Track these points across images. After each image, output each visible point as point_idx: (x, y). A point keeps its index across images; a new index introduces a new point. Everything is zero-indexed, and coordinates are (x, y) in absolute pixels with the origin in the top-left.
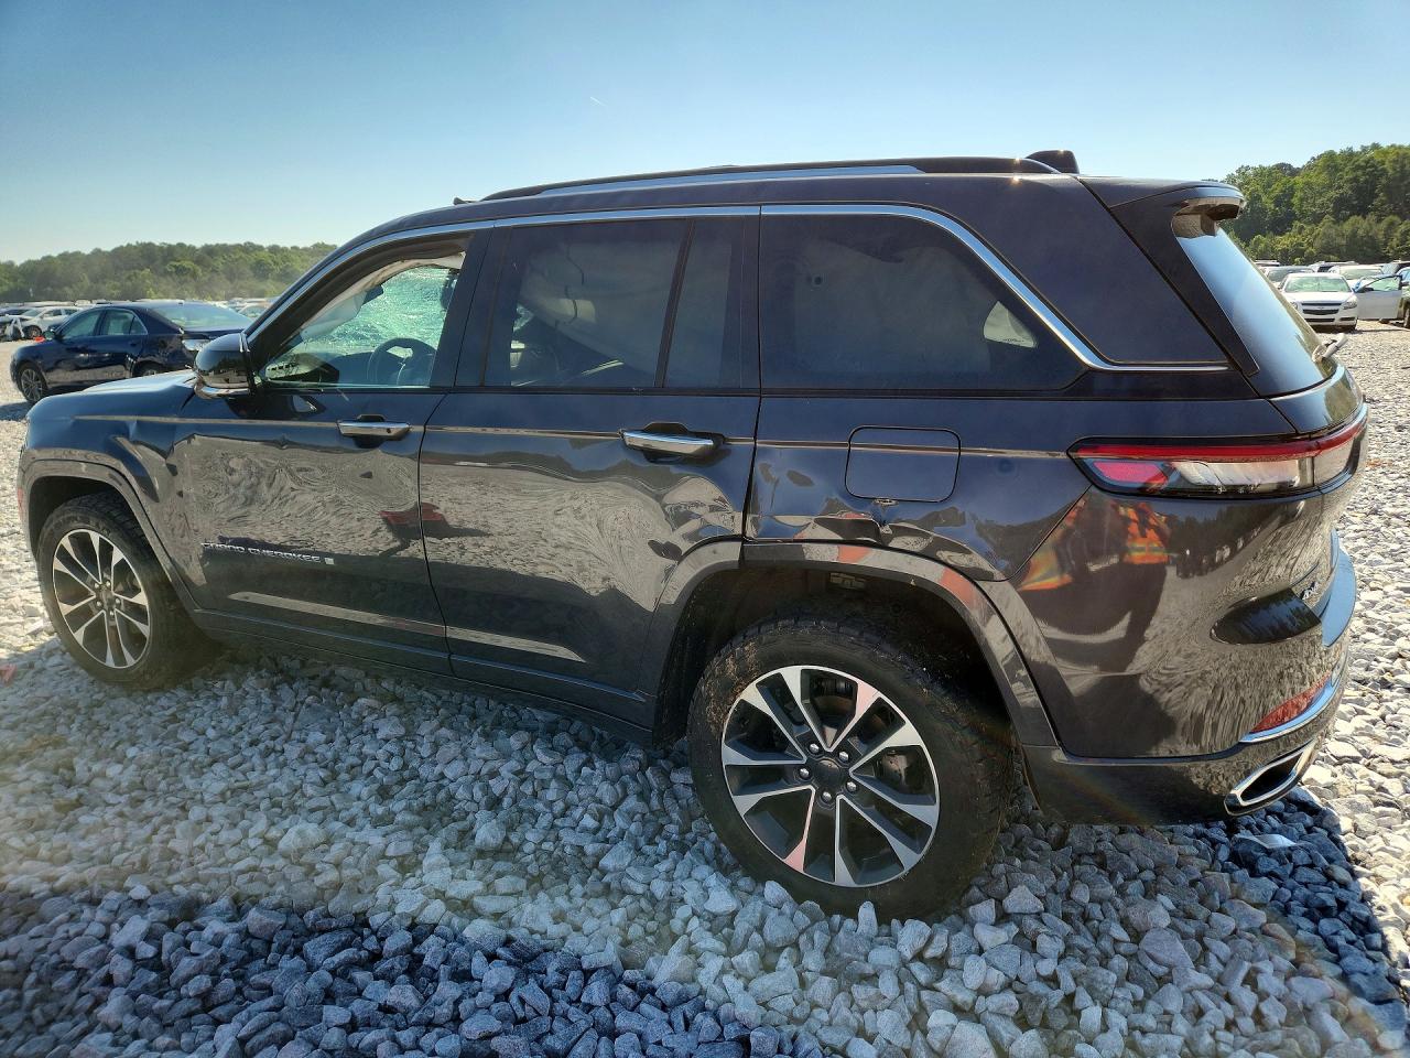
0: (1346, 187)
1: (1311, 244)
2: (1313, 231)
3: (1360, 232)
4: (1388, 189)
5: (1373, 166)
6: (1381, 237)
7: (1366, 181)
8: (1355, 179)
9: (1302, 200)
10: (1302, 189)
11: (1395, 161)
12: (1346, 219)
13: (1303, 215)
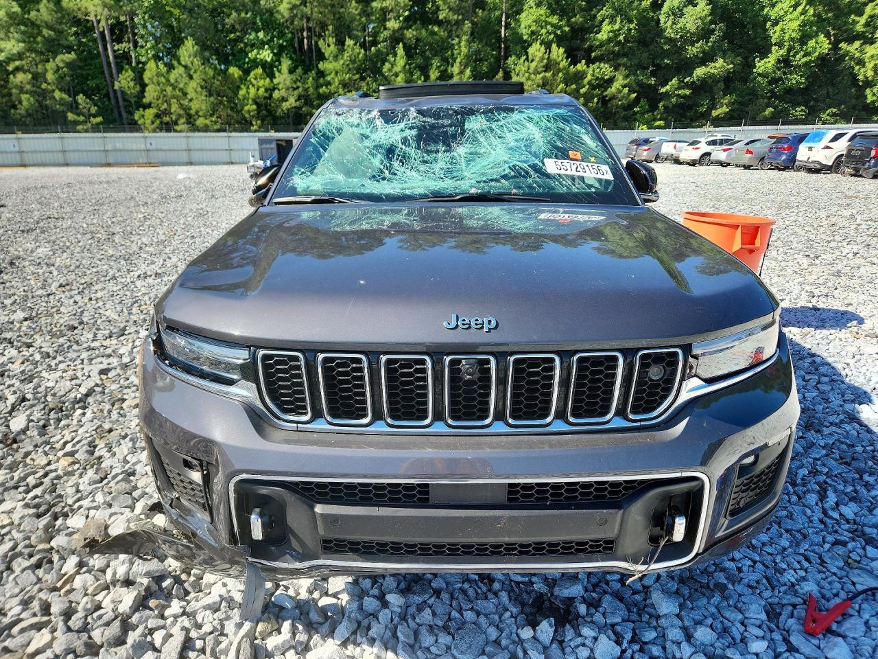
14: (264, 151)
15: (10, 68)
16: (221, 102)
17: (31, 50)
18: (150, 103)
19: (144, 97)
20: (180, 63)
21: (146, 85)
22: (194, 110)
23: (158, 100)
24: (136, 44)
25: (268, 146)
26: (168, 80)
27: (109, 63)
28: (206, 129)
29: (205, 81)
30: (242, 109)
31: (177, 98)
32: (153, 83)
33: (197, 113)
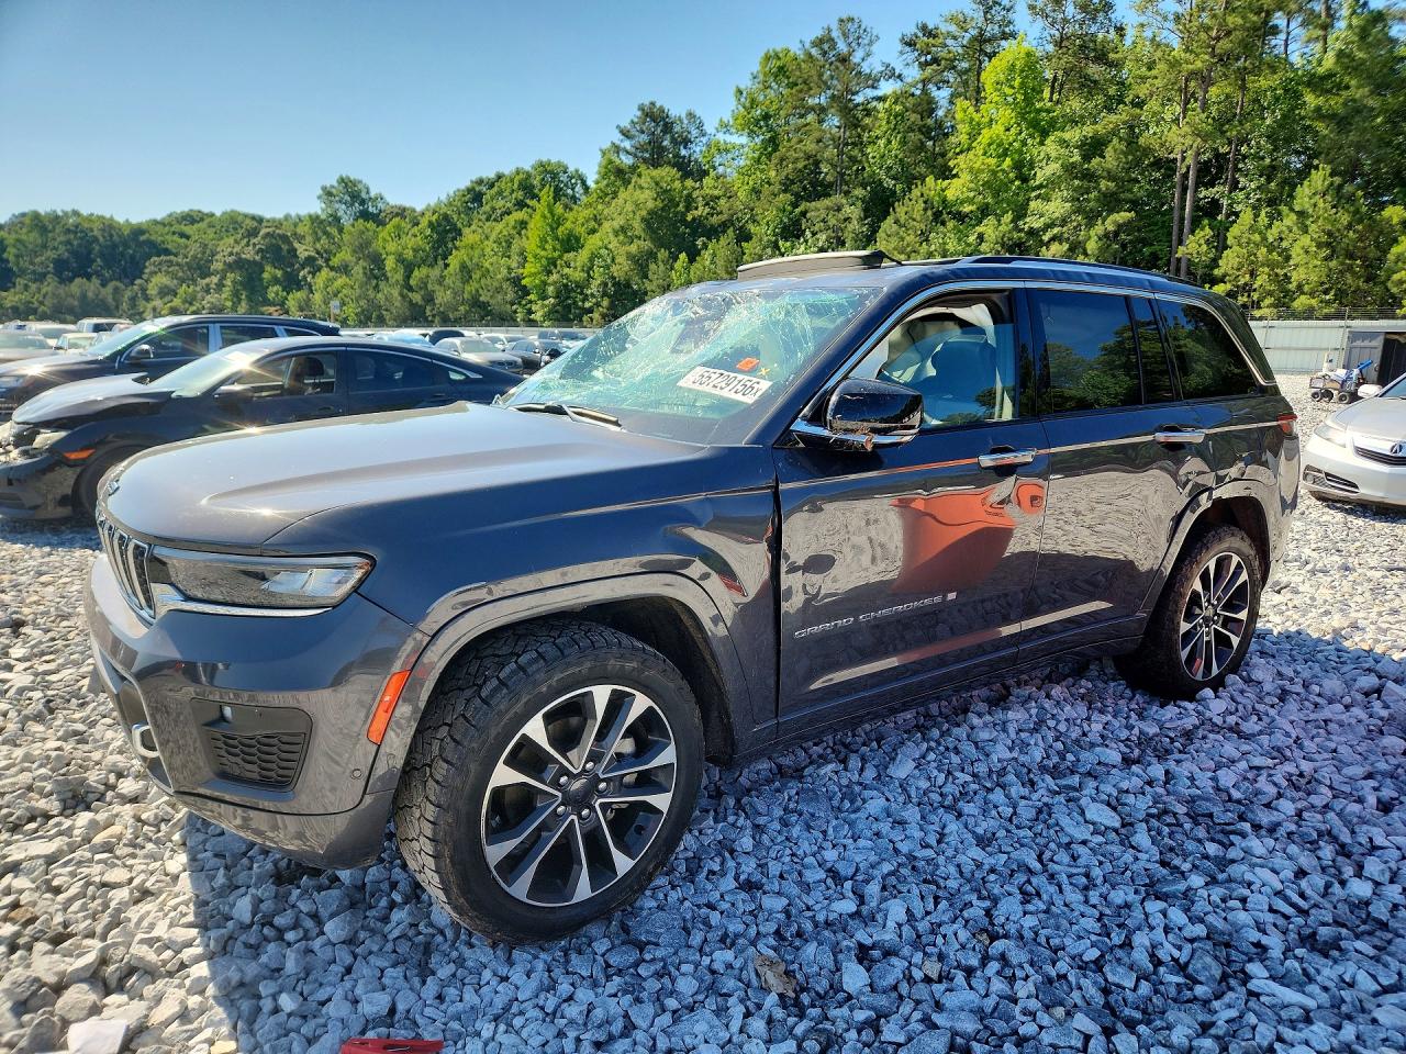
0: (62, 249)
1: (41, 303)
2: (39, 290)
3: (90, 294)
4: (102, 255)
5: (82, 231)
6: (110, 299)
7: (80, 245)
8: (69, 242)
9: (17, 256)
10: (14, 246)
11: (103, 230)
12: (71, 280)
13: (23, 272)
14: (1355, 352)
15: (1046, 238)
16: (1350, 269)
17: (1078, 211)
18: (1225, 276)
19: (1218, 266)
20: (1292, 210)
21: (1226, 247)
22: (1295, 284)
23: (1238, 270)
24: (1235, 186)
25: (1366, 343)
26: (1265, 239)
27: (1182, 219)
28: (1309, 314)
29: (1330, 234)
30: (1388, 278)
31: (1272, 265)
32: (1240, 245)
33: (1300, 287)
